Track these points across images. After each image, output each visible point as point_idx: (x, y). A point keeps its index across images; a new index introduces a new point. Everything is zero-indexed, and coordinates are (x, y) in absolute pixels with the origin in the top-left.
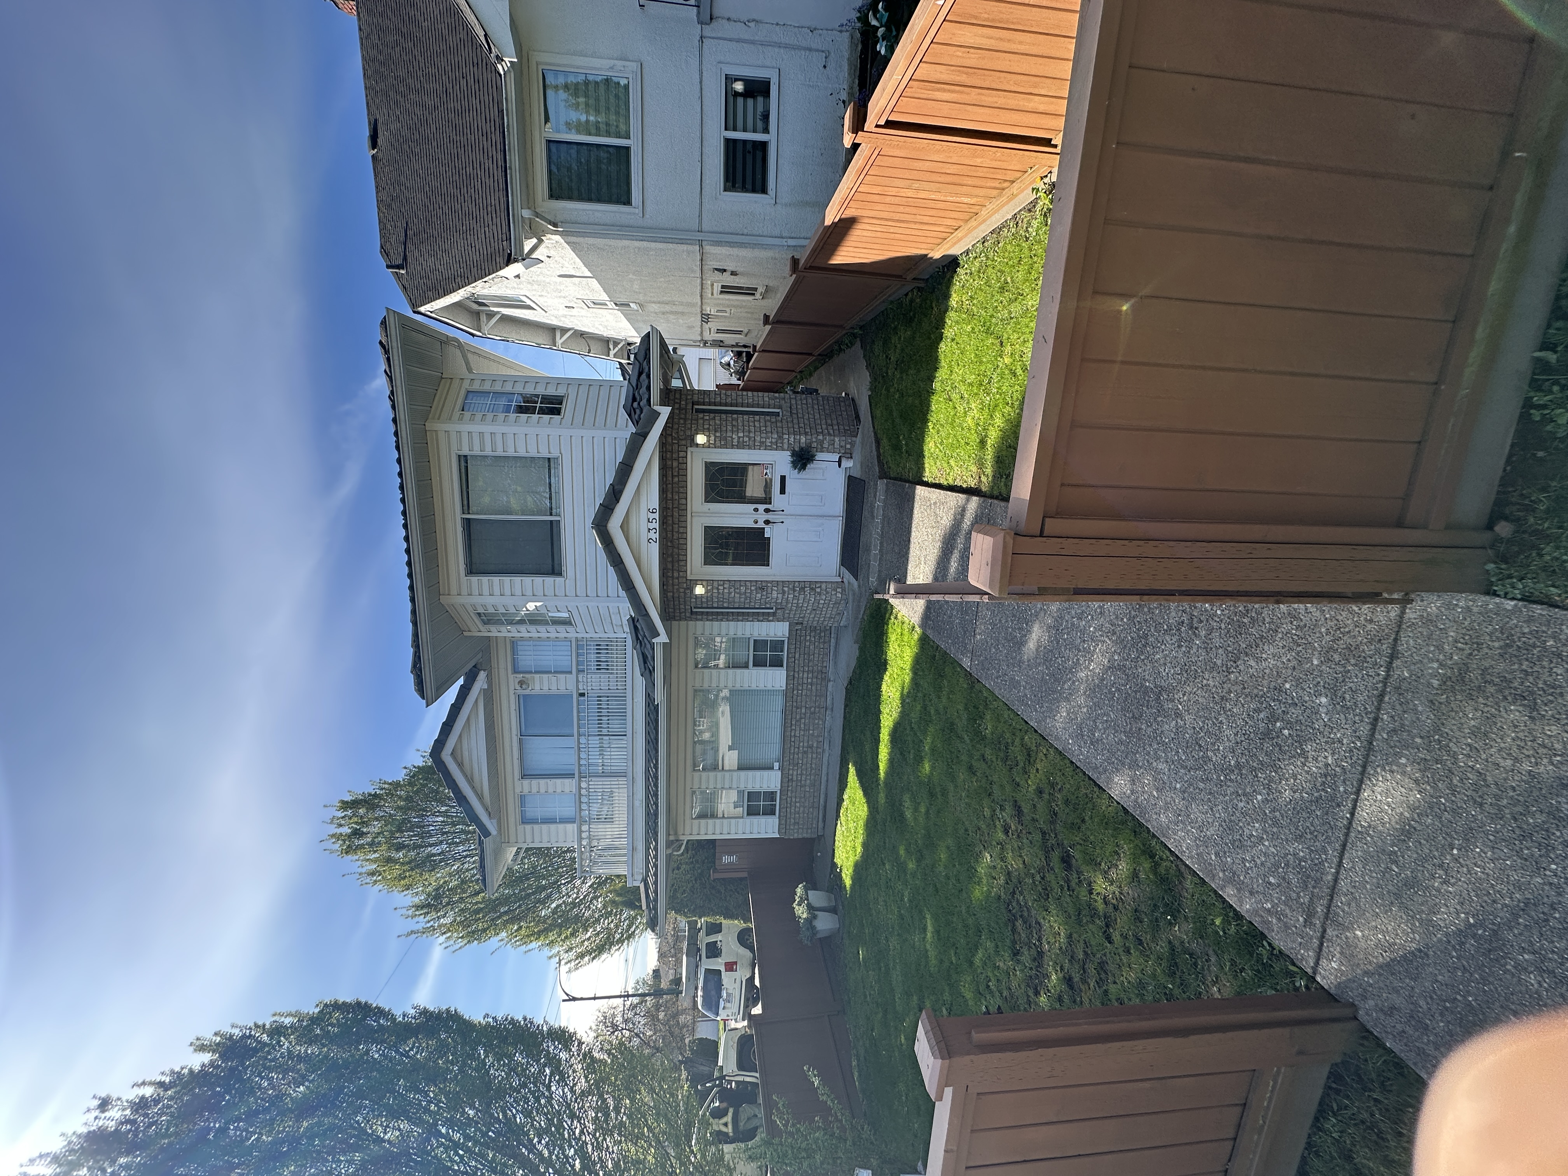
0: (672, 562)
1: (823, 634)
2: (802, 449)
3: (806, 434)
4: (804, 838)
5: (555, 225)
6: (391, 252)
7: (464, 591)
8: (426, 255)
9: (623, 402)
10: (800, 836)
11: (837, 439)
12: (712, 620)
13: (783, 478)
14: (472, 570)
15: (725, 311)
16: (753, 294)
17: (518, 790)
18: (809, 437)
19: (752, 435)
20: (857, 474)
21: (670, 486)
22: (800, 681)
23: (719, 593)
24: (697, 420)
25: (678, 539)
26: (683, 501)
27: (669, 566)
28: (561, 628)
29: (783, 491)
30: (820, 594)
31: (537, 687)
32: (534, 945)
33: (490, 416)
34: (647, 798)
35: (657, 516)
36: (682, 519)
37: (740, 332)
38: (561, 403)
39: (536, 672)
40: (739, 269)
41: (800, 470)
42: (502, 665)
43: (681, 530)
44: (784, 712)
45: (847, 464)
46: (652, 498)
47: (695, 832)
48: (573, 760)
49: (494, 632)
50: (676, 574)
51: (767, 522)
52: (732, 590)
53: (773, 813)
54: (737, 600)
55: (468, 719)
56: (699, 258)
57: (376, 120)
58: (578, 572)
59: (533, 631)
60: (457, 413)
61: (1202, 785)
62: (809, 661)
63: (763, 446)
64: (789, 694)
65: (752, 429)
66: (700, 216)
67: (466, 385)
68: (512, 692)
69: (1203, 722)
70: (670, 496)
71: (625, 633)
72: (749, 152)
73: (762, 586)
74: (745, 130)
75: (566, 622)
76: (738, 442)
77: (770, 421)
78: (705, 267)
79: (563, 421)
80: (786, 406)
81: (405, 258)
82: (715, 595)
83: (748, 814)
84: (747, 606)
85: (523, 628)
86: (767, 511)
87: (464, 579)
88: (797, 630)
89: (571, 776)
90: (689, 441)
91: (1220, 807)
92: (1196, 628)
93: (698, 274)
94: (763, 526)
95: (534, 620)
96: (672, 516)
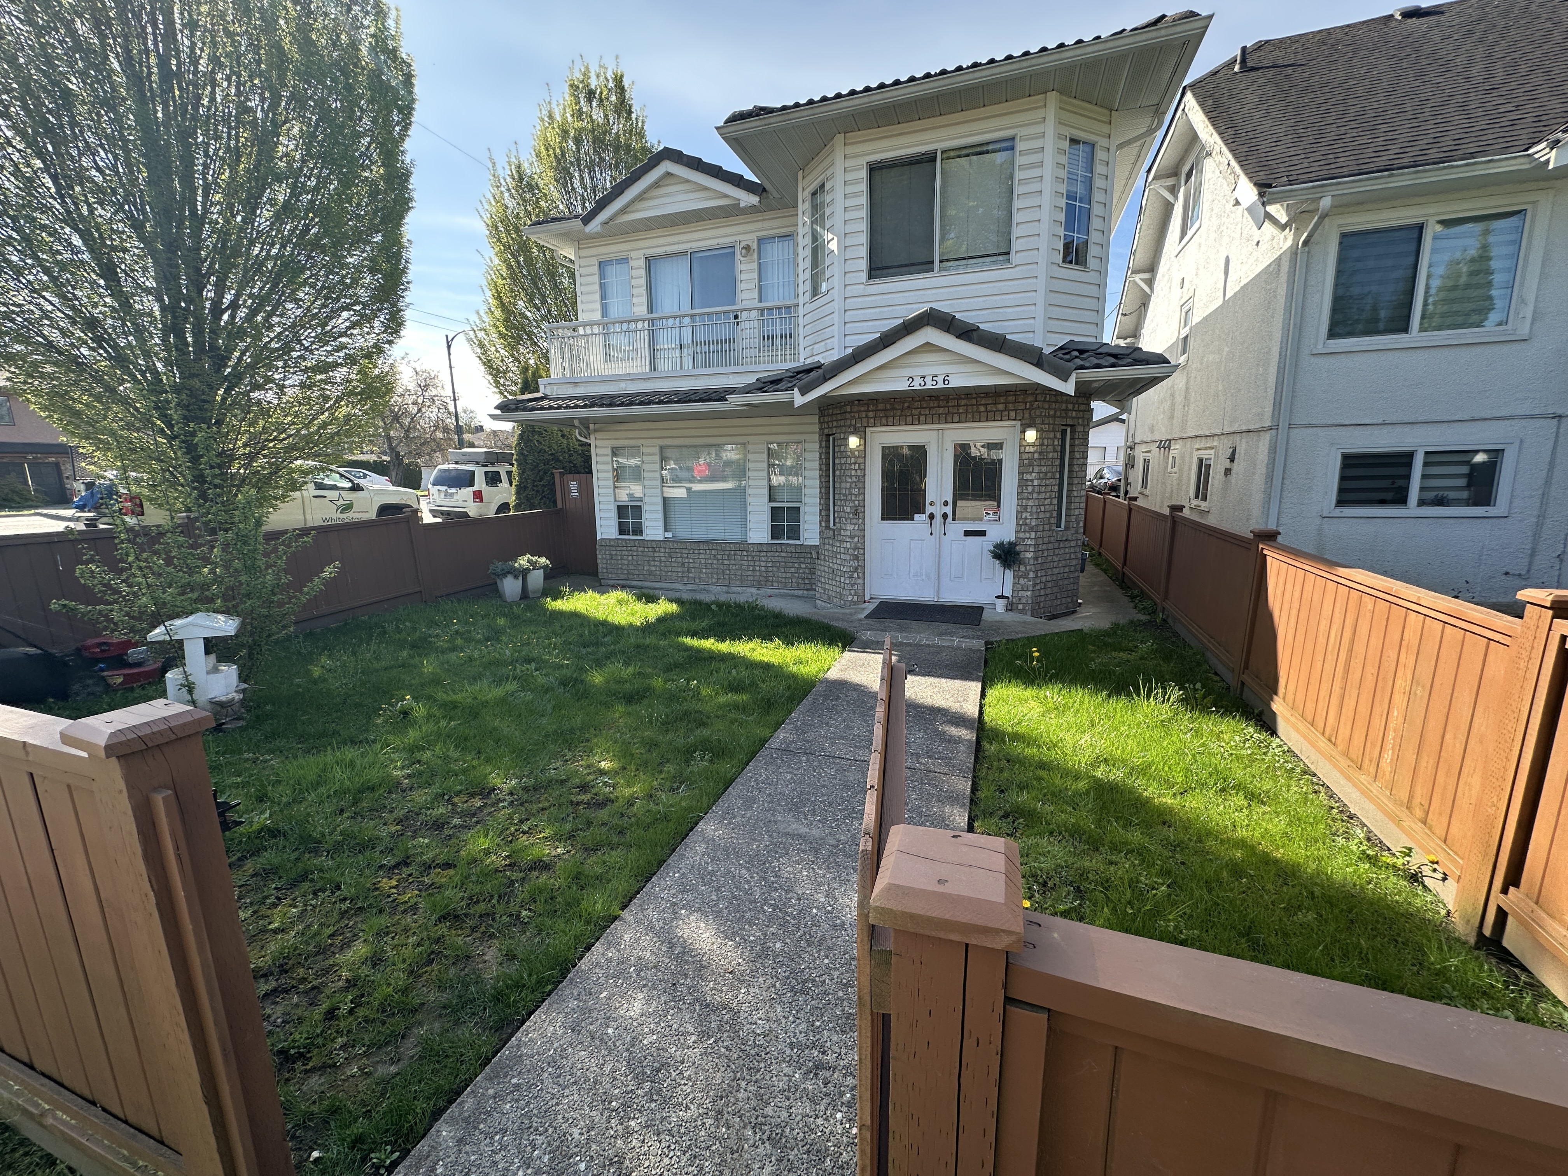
0: (886, 410)
1: (807, 581)
2: (1018, 554)
3: (1036, 559)
4: (597, 564)
5: (1306, 243)
6: (1262, 53)
7: (849, 163)
8: (1260, 92)
9: (1076, 339)
10: (599, 561)
11: (1029, 593)
12: (820, 458)
13: (982, 533)
14: (874, 169)
15: (1174, 466)
16: (1197, 497)
17: (633, 254)
18: (1032, 562)
19: (1035, 496)
20: (986, 615)
21: (974, 401)
22: (756, 558)
23: (851, 464)
24: (1054, 431)
25: (912, 415)
26: (956, 418)
27: (881, 406)
28: (808, 286)
29: (968, 533)
30: (851, 577)
31: (743, 267)
32: (489, 294)
33: (1063, 174)
34: (628, 395)
35: (941, 385)
36: (936, 418)
37: (1144, 484)
38: (1077, 263)
39: (760, 264)
40: (1233, 478)
41: (992, 552)
42: (767, 224)
43: (922, 418)
44: (725, 542)
45: (1000, 605)
46: (961, 379)
47: (599, 451)
48: (667, 311)
49: (804, 206)
50: (871, 414)
51: (932, 517)
52: (854, 479)
53: (622, 532)
54: (843, 485)
55: (706, 189)
56: (1252, 427)
57: (1442, 13)
58: (873, 298)
59: (805, 253)
60: (1068, 132)
61: (607, 1068)
62: (778, 568)
63: (1022, 509)
64: (743, 547)
65: (1042, 496)
66: (1310, 426)
67: (1102, 142)
68: (738, 238)
69: (689, 1079)
70: (963, 402)
71: (804, 359)
72: (1393, 483)
73: (859, 513)
74: (1424, 477)
75: (815, 291)
76: (1027, 480)
77: (1051, 517)
78: (1237, 437)
79: (1055, 267)
80: (1069, 534)
81: (1253, 69)
82: (849, 461)
83: (618, 506)
84: (837, 497)
85: (808, 240)
86: (945, 516)
87: (863, 161)
88: (811, 554)
89: (651, 310)
90: (1028, 422)
91: (576, 1097)
92: (816, 1075)
93: (1227, 430)
94: (927, 513)
95: (818, 250)
96: (939, 407)
